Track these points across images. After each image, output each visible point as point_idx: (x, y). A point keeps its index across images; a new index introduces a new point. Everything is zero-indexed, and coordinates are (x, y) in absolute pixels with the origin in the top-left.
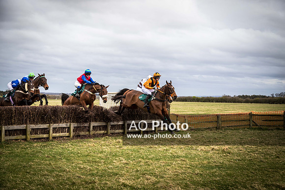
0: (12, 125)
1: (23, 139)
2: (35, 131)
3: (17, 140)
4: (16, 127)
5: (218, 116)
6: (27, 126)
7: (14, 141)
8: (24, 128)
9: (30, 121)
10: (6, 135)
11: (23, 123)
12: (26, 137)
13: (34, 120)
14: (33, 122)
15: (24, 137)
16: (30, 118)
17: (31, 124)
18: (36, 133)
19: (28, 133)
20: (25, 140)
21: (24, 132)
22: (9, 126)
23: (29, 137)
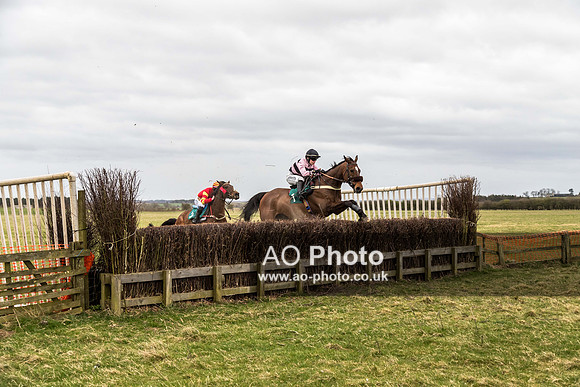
0: (184, 266)
1: (208, 299)
2: (230, 279)
3: (195, 300)
4: (192, 272)
5: (563, 236)
6: (214, 270)
7: (189, 303)
8: (209, 274)
9: (219, 257)
10: (174, 291)
11: (206, 263)
12: (214, 293)
13: (227, 255)
14: (225, 260)
15: (208, 294)
16: (219, 251)
17: (221, 263)
18: (232, 285)
19: (218, 284)
20: (211, 300)
21: (208, 282)
22: (179, 271)
23: (219, 293)
